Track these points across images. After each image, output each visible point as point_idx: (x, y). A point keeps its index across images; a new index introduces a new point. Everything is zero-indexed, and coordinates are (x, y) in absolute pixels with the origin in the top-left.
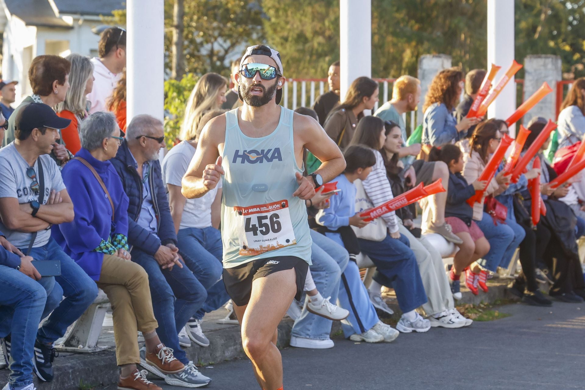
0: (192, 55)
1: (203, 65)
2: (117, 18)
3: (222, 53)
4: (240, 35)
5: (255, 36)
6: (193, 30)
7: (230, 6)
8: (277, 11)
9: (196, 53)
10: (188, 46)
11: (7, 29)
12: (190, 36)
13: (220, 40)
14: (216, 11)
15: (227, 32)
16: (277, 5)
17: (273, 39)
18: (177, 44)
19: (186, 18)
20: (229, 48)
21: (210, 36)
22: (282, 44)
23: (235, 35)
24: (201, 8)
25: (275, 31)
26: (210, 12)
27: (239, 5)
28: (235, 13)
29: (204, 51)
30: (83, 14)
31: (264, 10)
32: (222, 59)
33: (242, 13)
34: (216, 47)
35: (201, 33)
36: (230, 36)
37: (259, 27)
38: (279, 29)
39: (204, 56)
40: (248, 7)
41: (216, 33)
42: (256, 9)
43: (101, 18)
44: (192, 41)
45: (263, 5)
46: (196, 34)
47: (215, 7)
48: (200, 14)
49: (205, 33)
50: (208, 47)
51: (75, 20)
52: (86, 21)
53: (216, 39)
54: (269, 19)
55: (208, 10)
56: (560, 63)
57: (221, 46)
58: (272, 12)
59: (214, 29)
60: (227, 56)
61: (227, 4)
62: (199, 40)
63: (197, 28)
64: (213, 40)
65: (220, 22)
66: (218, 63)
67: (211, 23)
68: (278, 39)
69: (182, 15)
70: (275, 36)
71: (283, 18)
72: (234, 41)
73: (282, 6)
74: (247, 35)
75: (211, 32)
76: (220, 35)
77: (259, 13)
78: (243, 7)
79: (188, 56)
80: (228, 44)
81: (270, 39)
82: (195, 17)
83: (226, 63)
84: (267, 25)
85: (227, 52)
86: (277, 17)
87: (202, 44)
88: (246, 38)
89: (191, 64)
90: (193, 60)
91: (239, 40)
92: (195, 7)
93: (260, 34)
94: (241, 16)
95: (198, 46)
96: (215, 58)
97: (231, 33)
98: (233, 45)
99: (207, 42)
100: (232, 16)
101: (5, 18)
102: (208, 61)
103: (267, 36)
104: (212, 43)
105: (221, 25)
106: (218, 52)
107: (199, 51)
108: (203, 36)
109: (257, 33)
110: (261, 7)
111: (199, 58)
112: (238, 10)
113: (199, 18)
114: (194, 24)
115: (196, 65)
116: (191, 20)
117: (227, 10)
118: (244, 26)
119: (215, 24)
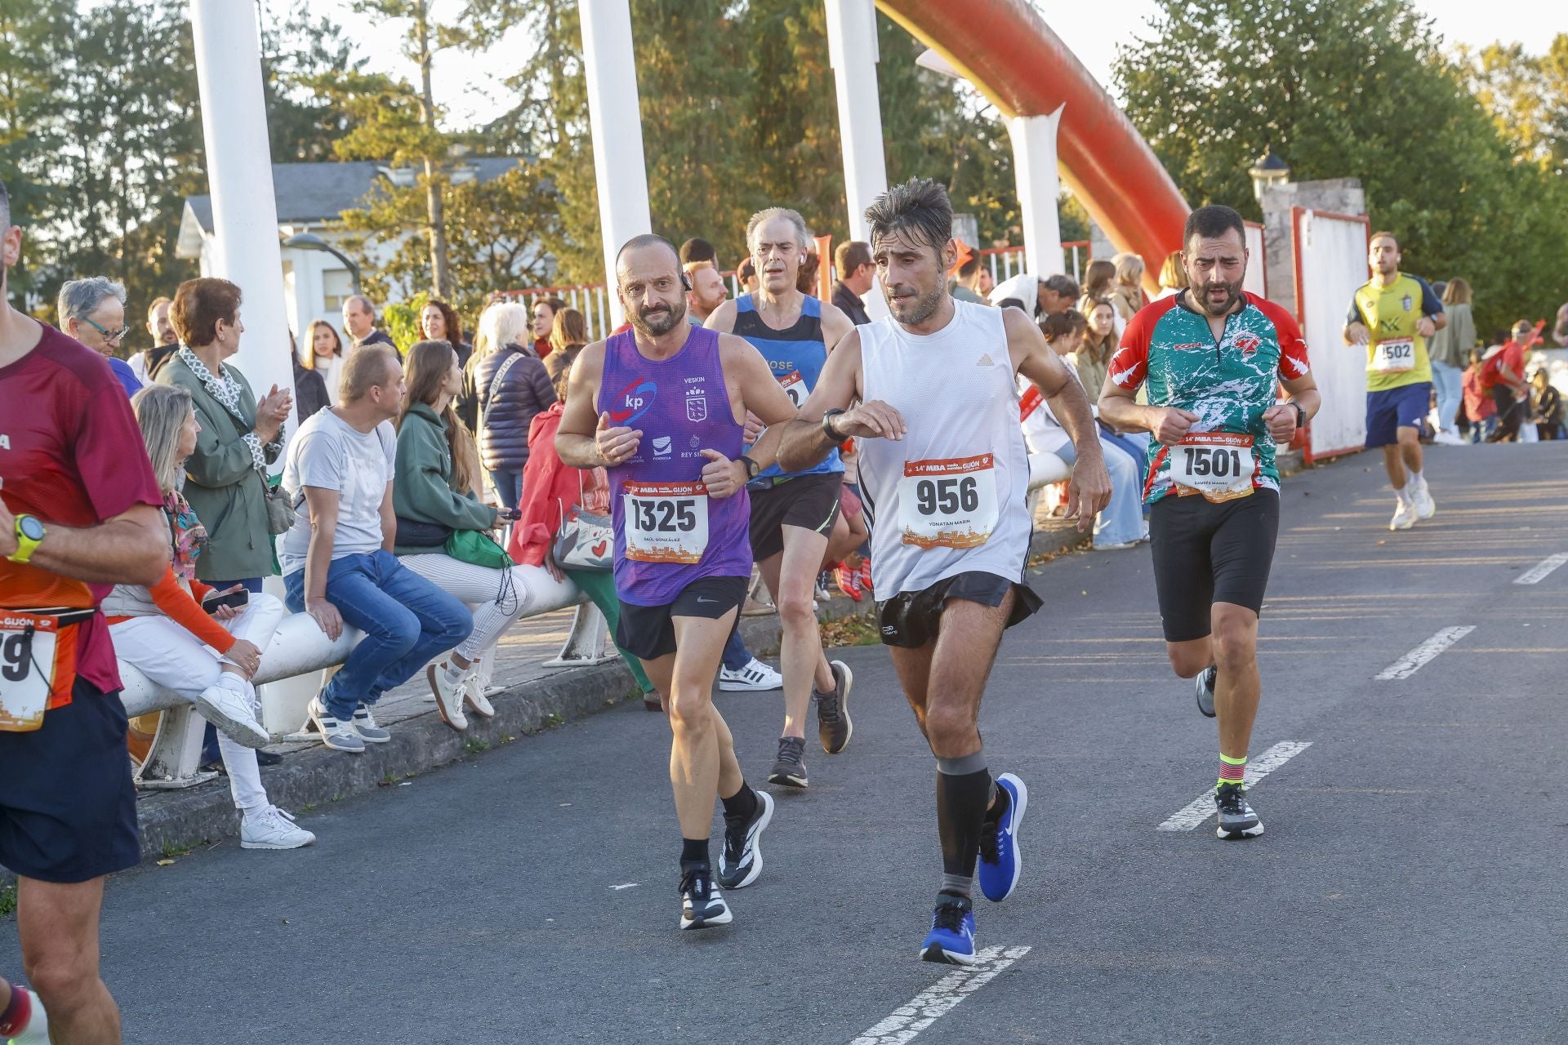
0: (465, 264)
1: (482, 277)
2: (347, 222)
3: (506, 258)
4: (530, 229)
5: (551, 229)
6: (463, 228)
7: (510, 189)
8: (574, 189)
9: (470, 261)
10: (458, 253)
11: (203, 251)
12: (459, 237)
13: (502, 239)
14: (492, 197)
15: (510, 228)
16: (572, 180)
17: (575, 231)
18: (437, 250)
19: (448, 214)
20: (517, 249)
21: (488, 234)
22: (586, 236)
23: (523, 230)
24: (471, 196)
25: (576, 217)
26: (483, 201)
27: (523, 188)
28: (519, 199)
29: (482, 257)
30: (306, 220)
31: (559, 190)
32: (507, 265)
33: (530, 197)
34: (498, 250)
35: (475, 232)
36: (516, 232)
37: (556, 216)
38: (579, 215)
39: (482, 264)
40: (537, 190)
41: (496, 230)
42: (549, 189)
43: (323, 224)
44: (462, 244)
45: (557, 183)
46: (466, 234)
47: (490, 193)
48: (469, 204)
49: (479, 231)
50: (485, 250)
51: (295, 230)
52: (311, 230)
53: (495, 238)
54: (566, 204)
55: (480, 198)
56: (974, 224)
57: (505, 247)
58: (568, 192)
59: (492, 224)
60: (515, 260)
61: (506, 187)
62: (472, 242)
63: (466, 225)
64: (491, 240)
65: (499, 213)
66: (503, 272)
67: (488, 215)
68: (580, 230)
69: (440, 209)
70: (575, 226)
71: (585, 199)
72: (522, 237)
73: (581, 182)
74: (541, 226)
75: (487, 230)
76: (502, 232)
77: (552, 195)
78: (531, 189)
79: (459, 267)
80: (514, 243)
81: (571, 231)
82: (463, 210)
83: (515, 270)
84: (564, 209)
85: (513, 254)
86: (578, 198)
87: (477, 247)
88: (539, 233)
89: (465, 277)
90: (466, 271)
91: (530, 235)
92: (461, 195)
93: (558, 226)
94: (529, 202)
95: (471, 251)
96: (498, 266)
97: (517, 227)
98: (521, 246)
99: (484, 244)
100: (517, 204)
101: (199, 236)
102: (489, 271)
103: (566, 227)
104: (492, 245)
105: (503, 219)
106: (502, 256)
107: (474, 258)
108: (476, 236)
109: (555, 225)
110: (556, 187)
111: (475, 267)
112: (524, 195)
113: (468, 211)
114: (463, 220)
115: (472, 278)
116: (458, 214)
117: (508, 195)
118: (535, 215)
119: (493, 217)
